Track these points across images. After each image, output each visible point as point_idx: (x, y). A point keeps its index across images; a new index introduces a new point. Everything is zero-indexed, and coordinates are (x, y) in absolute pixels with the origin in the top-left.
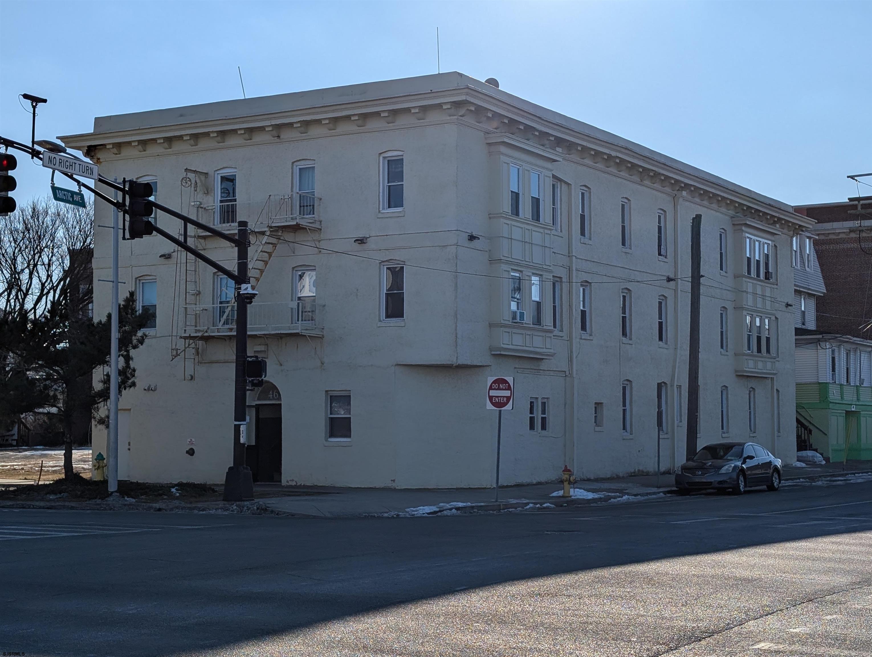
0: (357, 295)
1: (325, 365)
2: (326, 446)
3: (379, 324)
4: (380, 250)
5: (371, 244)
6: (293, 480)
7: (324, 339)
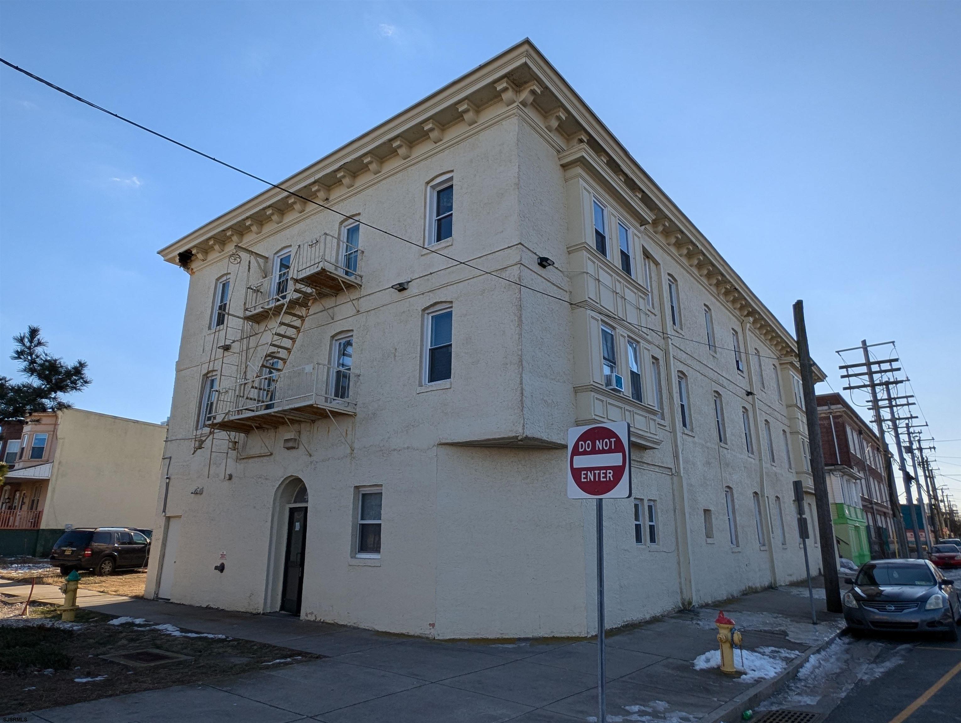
0: (395, 356)
1: (355, 451)
2: (351, 565)
3: (419, 390)
4: (423, 294)
5: (413, 289)
6: (312, 613)
7: (356, 417)
